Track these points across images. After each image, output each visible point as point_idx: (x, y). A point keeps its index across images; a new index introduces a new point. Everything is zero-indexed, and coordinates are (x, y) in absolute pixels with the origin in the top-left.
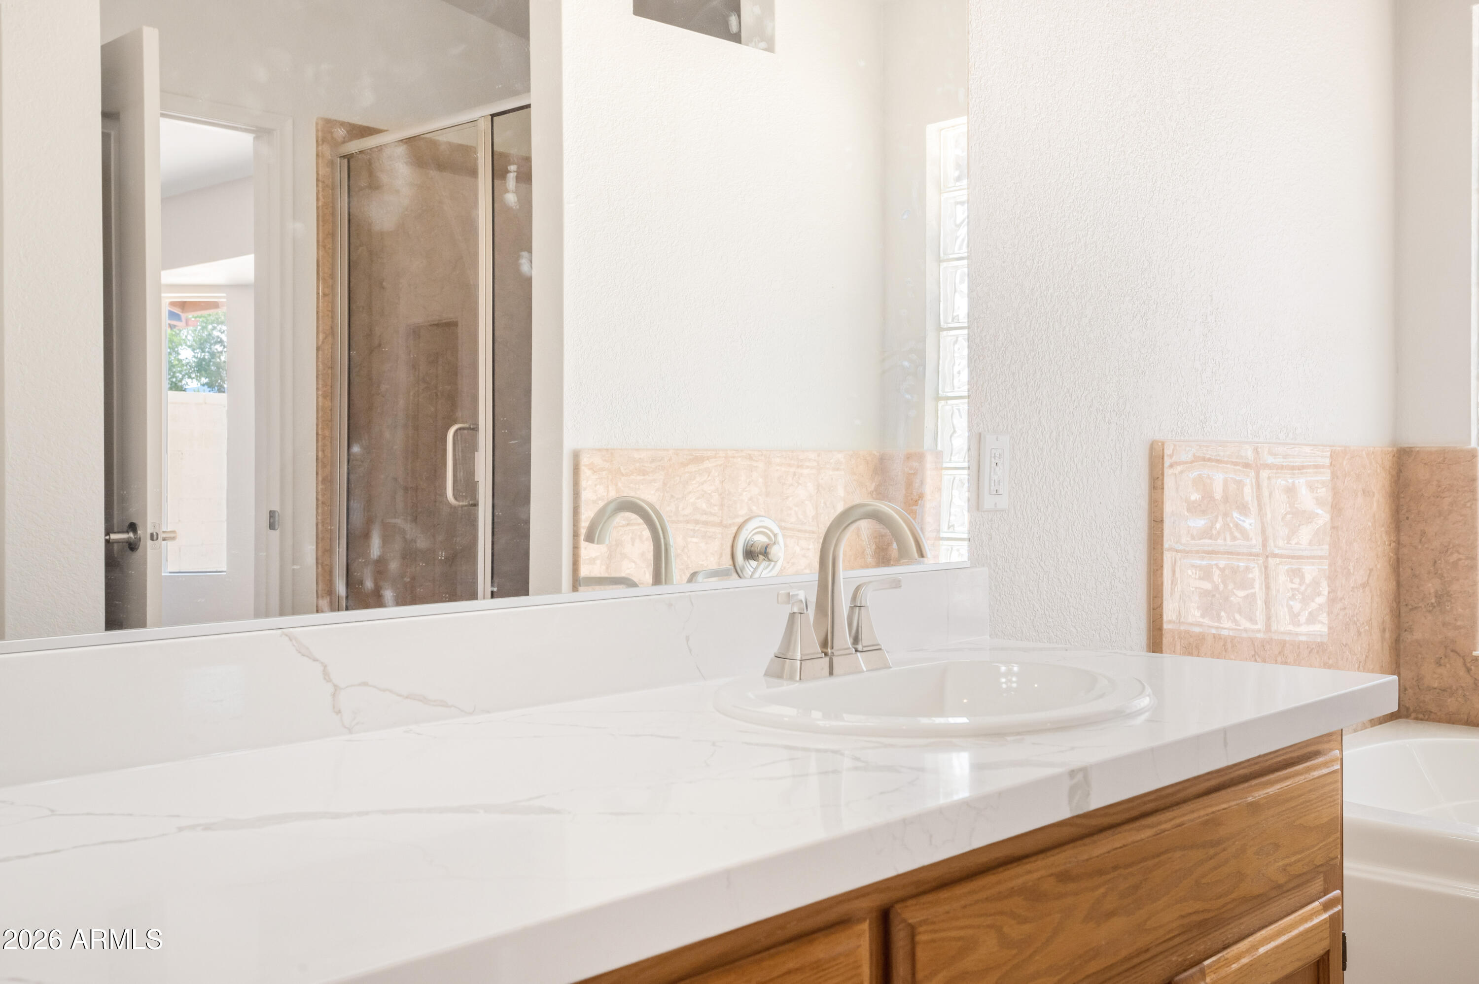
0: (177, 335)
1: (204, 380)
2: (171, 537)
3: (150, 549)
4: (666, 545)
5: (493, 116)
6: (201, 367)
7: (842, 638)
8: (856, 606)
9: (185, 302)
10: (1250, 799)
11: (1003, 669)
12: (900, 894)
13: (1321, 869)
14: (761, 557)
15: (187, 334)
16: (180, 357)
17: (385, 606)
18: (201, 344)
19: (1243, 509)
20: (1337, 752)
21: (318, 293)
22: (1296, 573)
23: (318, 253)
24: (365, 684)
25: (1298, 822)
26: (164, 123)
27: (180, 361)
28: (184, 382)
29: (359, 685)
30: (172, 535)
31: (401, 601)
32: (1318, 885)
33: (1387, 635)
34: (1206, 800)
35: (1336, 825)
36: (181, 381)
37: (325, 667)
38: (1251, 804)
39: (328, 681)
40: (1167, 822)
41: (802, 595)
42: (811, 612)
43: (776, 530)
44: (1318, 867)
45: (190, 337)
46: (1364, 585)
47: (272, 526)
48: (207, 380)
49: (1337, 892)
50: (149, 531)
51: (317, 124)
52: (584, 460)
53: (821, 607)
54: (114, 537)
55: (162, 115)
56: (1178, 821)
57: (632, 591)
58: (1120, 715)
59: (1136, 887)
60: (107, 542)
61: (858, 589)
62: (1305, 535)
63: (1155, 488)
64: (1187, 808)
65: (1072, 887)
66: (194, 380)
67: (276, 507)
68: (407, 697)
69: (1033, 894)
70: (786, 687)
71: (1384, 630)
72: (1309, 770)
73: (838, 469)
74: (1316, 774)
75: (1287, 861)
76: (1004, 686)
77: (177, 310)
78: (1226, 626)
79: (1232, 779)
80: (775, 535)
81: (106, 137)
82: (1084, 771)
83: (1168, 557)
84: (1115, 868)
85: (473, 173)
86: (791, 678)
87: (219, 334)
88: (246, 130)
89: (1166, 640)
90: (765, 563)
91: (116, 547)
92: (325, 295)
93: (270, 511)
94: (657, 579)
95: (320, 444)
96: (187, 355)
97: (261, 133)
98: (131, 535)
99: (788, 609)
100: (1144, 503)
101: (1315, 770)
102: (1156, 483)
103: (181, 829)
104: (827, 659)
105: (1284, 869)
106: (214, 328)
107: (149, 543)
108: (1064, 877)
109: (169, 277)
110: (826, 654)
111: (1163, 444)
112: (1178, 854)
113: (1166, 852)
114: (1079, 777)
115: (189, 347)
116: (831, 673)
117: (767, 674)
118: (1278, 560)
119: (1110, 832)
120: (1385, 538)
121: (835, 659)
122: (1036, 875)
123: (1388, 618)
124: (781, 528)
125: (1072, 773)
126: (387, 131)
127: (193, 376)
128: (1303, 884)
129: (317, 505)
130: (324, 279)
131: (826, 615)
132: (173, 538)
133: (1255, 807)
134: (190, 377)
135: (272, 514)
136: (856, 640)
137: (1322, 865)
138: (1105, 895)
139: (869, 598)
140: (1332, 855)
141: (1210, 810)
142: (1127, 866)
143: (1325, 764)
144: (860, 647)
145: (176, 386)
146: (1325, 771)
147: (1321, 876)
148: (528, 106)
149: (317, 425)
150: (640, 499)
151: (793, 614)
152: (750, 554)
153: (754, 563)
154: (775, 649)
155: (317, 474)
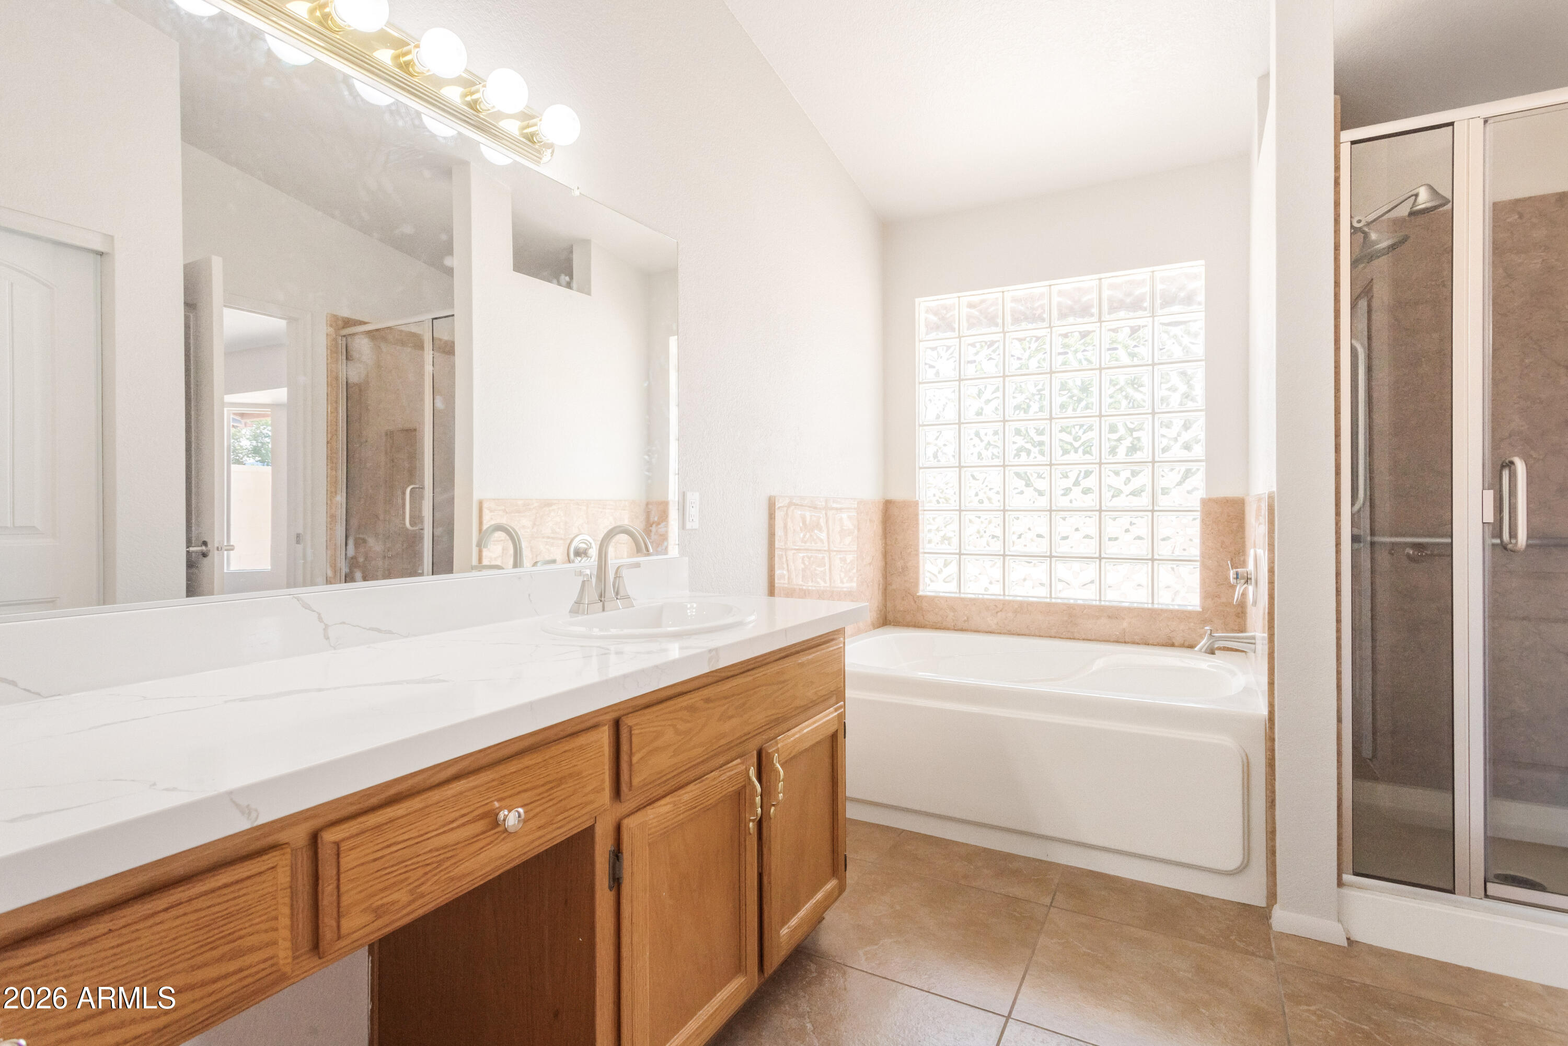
0: (239, 432)
1: (257, 458)
2: (231, 548)
3: (215, 556)
4: (520, 547)
5: (433, 319)
6: (256, 451)
7: (610, 592)
8: (617, 576)
9: (243, 414)
10: (800, 661)
11: (689, 606)
12: (625, 712)
13: (834, 692)
14: (583, 555)
15: (247, 432)
16: (241, 444)
17: (355, 581)
18: (255, 437)
19: (820, 530)
20: (842, 639)
21: (327, 412)
22: (843, 560)
23: (327, 389)
24: (344, 623)
25: (823, 671)
26: (226, 311)
27: (241, 447)
28: (244, 459)
29: (341, 623)
30: (232, 548)
31: (365, 579)
32: (834, 699)
33: (881, 587)
34: (781, 662)
35: (841, 673)
36: (242, 459)
37: (319, 614)
38: (799, 664)
39: (321, 622)
40: (759, 674)
41: (588, 572)
42: (594, 580)
43: (591, 541)
44: (831, 691)
45: (248, 433)
46: (870, 564)
47: (298, 542)
48: (260, 458)
49: (842, 703)
50: (216, 545)
51: (327, 317)
52: (485, 505)
53: (599, 577)
54: (191, 549)
55: (225, 306)
56: (764, 673)
57: (501, 571)
58: (740, 624)
59: (744, 704)
60: (188, 552)
61: (618, 568)
62: (848, 540)
63: (771, 519)
64: (769, 666)
65: (711, 705)
66: (251, 459)
67: (300, 531)
68: (369, 629)
69: (692, 709)
70: (580, 618)
71: (879, 585)
72: (828, 647)
73: (624, 510)
74: (831, 649)
75: (817, 689)
76: (689, 614)
77: (238, 418)
78: (810, 585)
79: (792, 653)
80: (591, 544)
81: (187, 318)
82: (716, 650)
83: (777, 553)
84: (733, 695)
85: (421, 347)
86: (583, 613)
87: (267, 432)
88: (281, 318)
89: (776, 591)
90: (585, 558)
91: (194, 555)
92: (332, 413)
93: (297, 534)
94: (515, 565)
95: (329, 496)
96: (246, 443)
97: (291, 320)
98: (204, 548)
99: (581, 579)
100: (766, 526)
101: (832, 647)
102: (772, 516)
103: (226, 702)
104: (602, 603)
105: (816, 693)
106: (264, 429)
107: (216, 552)
108: (708, 700)
109: (228, 398)
110: (601, 601)
111: (775, 497)
112: (764, 688)
113: (758, 687)
114: (714, 653)
115: (247, 439)
116: (603, 610)
117: (570, 612)
118: (835, 553)
119: (731, 679)
120: (880, 542)
121: (606, 604)
122: (693, 700)
123: (881, 579)
124: (594, 540)
125: (710, 651)
126: (369, 323)
127: (250, 456)
128: (825, 700)
129: (327, 530)
130: (331, 404)
131: (601, 581)
132: (232, 550)
133: (802, 665)
134: (248, 457)
135: (298, 536)
136: (617, 594)
137: (835, 690)
138: (728, 708)
139: (625, 573)
140: (839, 686)
141: (780, 667)
142: (739, 695)
143: (836, 645)
144: (619, 597)
145: (239, 462)
146: (835, 648)
147: (835, 696)
148: (453, 315)
149: (327, 486)
150: (508, 525)
151: (584, 582)
152: (578, 553)
153: (579, 559)
154: (575, 597)
155: (327, 512)
